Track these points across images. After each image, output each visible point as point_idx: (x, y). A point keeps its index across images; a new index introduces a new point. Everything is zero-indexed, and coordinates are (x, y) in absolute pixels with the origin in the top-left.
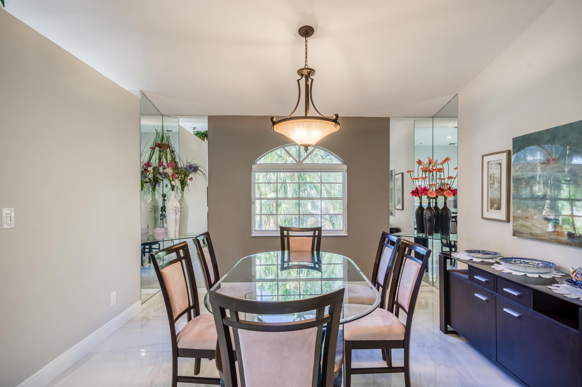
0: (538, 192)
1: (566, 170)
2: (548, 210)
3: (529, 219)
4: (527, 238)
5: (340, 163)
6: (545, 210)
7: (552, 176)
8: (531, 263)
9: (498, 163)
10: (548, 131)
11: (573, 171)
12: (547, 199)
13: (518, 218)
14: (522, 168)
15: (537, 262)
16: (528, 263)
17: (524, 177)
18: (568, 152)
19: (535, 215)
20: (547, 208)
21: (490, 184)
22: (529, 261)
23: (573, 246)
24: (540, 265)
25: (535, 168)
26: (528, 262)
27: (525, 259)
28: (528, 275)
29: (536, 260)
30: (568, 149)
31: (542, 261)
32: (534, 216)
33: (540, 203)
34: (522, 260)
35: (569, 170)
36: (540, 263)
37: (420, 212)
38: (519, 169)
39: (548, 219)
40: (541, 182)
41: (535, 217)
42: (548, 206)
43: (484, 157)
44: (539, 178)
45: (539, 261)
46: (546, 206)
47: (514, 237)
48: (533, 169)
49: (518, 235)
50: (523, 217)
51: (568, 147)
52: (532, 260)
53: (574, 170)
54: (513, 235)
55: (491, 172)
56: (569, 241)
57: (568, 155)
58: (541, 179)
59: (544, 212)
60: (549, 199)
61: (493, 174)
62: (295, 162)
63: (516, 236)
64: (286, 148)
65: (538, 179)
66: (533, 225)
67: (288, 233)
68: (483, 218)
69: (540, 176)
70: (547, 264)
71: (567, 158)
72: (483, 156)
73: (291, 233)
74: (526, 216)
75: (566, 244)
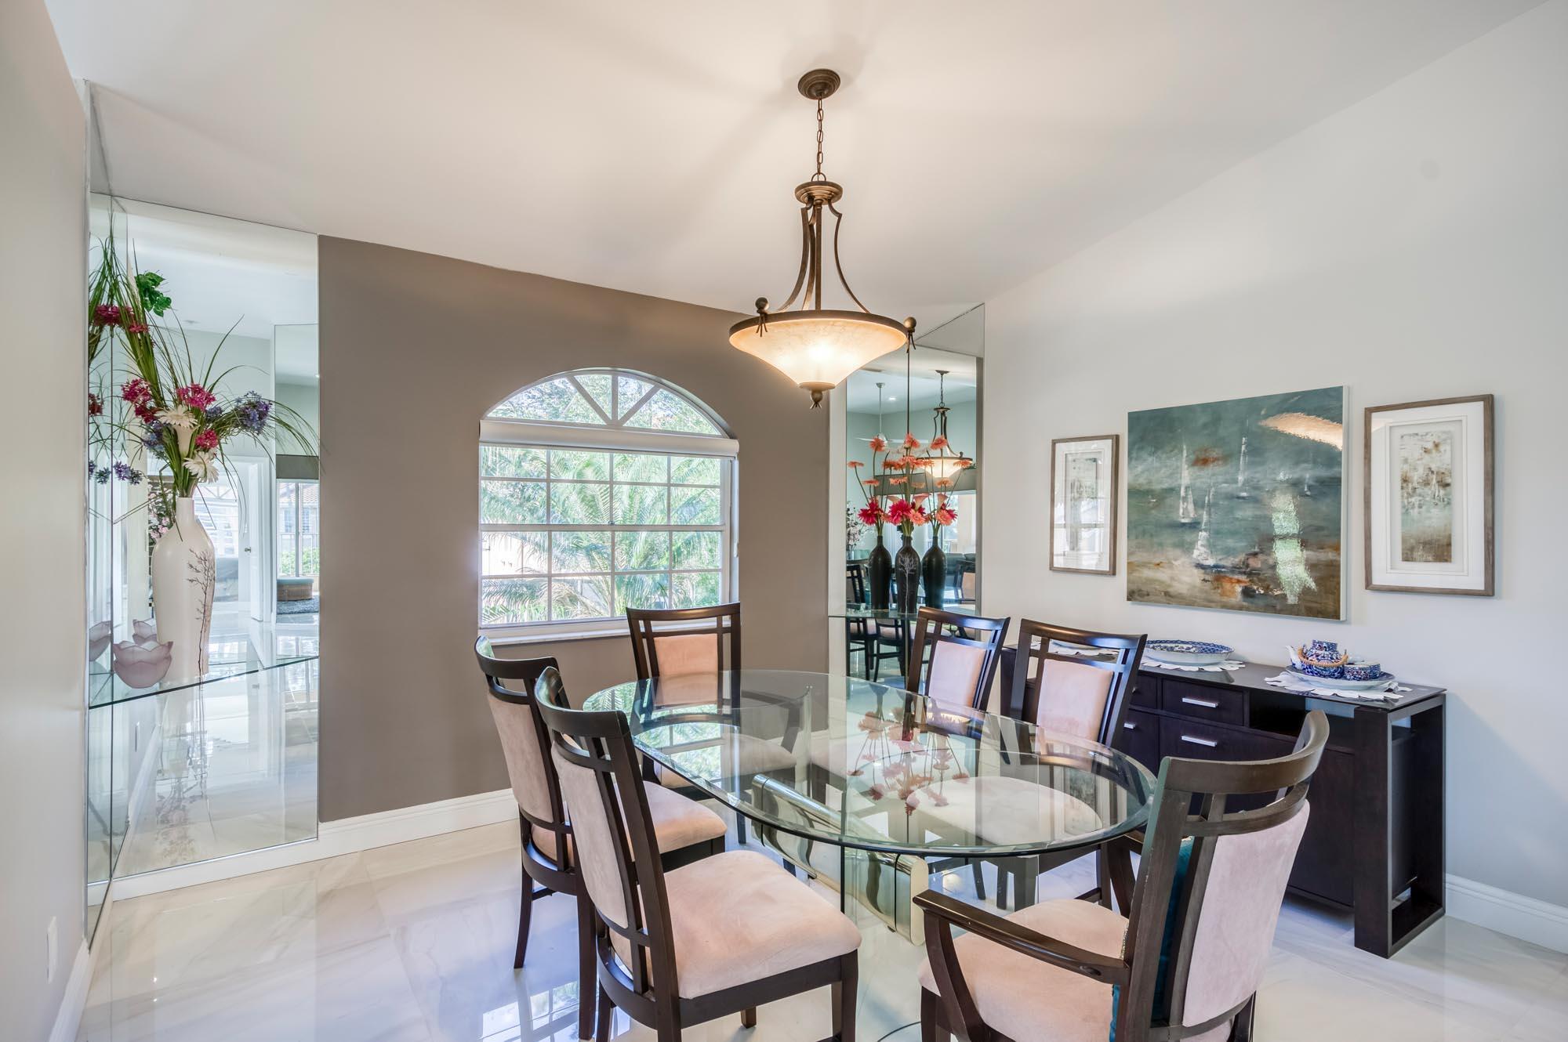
0: (1183, 518)
1: (1241, 478)
2: (1203, 549)
3: (1162, 567)
4: (1157, 602)
5: (716, 432)
6: (1198, 549)
7: (1213, 489)
8: (1177, 649)
9: (1090, 459)
10: (1205, 407)
11: (1252, 481)
12: (1201, 531)
13: (1138, 566)
14: (1148, 470)
15: (1185, 646)
16: (1172, 649)
17: (1153, 488)
18: (1243, 448)
19: (1176, 560)
20: (1202, 545)
21: (1071, 500)
22: (1173, 645)
23: (1255, 611)
24: (1192, 650)
25: (1177, 473)
26: (1171, 647)
27: (1166, 642)
28: (1206, 668)
29: (1183, 642)
30: (1245, 443)
31: (1194, 643)
32: (1173, 562)
33: (1188, 537)
34: (1162, 645)
35: (1245, 480)
36: (1191, 646)
37: (880, 559)
38: (1143, 472)
39: (1202, 565)
40: (1190, 498)
41: (1176, 563)
42: (1204, 542)
43: (1057, 445)
44: (1186, 492)
45: (1187, 643)
46: (1200, 543)
47: (1130, 602)
48: (1172, 474)
49: (1138, 598)
50: (1150, 563)
51: (1244, 439)
52: (1176, 642)
53: (1255, 480)
54: (1129, 599)
55: (1073, 475)
56: (1245, 604)
57: (1244, 453)
58: (1190, 492)
59: (1196, 553)
60: (1205, 530)
61: (1079, 481)
62: (602, 422)
63: (1136, 600)
64: (578, 378)
65: (1182, 493)
66: (1172, 579)
67: (648, 626)
68: (1052, 568)
69: (1187, 488)
70: (1204, 647)
71: (1241, 459)
72: (1054, 443)
73: (657, 626)
74: (1158, 562)
75: (1241, 608)
